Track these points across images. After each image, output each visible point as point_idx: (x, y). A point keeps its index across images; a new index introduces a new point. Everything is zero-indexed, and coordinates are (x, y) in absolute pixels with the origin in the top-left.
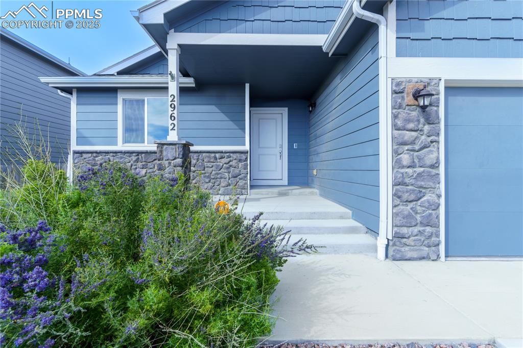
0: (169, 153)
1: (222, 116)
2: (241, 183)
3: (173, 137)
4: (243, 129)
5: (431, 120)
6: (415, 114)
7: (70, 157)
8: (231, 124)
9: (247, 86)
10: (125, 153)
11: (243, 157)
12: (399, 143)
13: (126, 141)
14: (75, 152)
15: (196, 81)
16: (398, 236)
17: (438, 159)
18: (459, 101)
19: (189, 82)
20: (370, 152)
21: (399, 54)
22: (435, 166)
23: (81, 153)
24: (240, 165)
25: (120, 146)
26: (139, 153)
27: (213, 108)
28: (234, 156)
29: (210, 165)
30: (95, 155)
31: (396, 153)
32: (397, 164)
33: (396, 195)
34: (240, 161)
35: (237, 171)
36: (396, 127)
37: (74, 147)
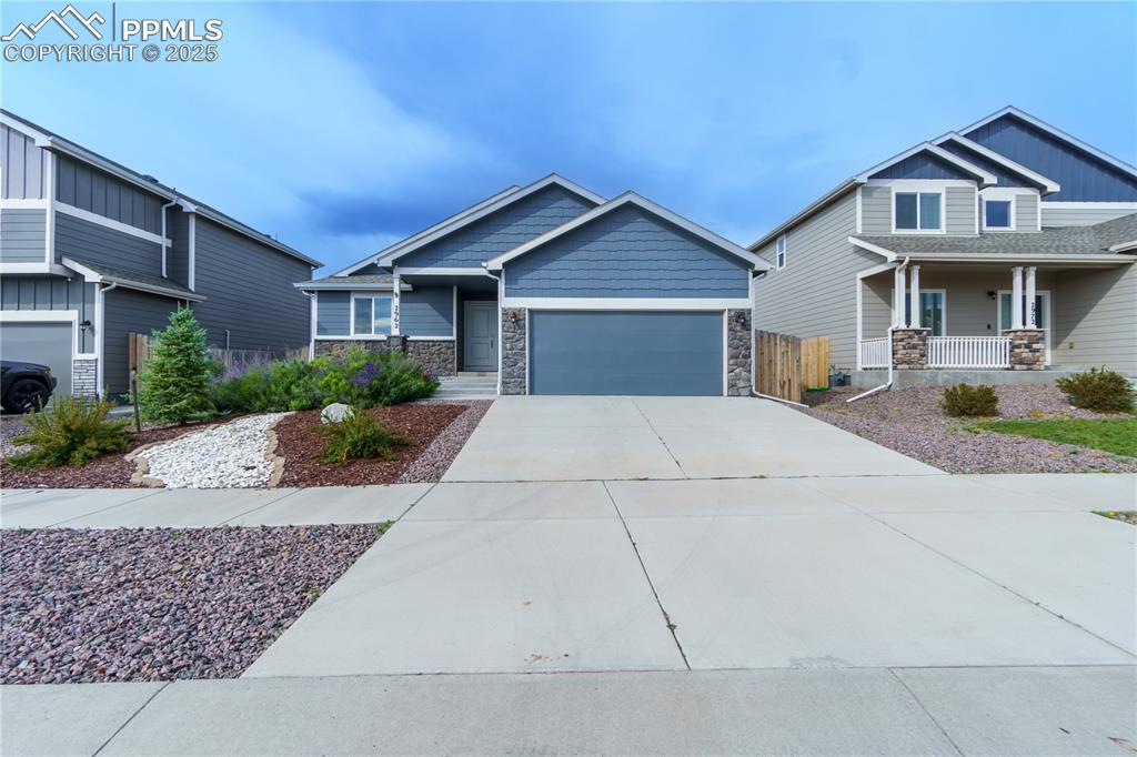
0: (394, 342)
1: (435, 313)
2: (449, 366)
3: (395, 332)
4: (452, 323)
5: (520, 328)
6: (513, 325)
7: (312, 344)
8: (442, 319)
9: (455, 289)
10: (357, 341)
11: (451, 345)
13: (357, 331)
14: (316, 341)
15: (413, 286)
16: (505, 383)
17: (524, 346)
19: (408, 287)
21: (508, 296)
22: (523, 349)
23: (321, 341)
24: (449, 351)
25: (353, 336)
26: (367, 342)
27: (426, 305)
28: (444, 344)
29: (424, 351)
30: (332, 343)
31: (505, 343)
33: (505, 364)
34: (449, 348)
35: (446, 356)
36: (504, 331)
37: (315, 336)
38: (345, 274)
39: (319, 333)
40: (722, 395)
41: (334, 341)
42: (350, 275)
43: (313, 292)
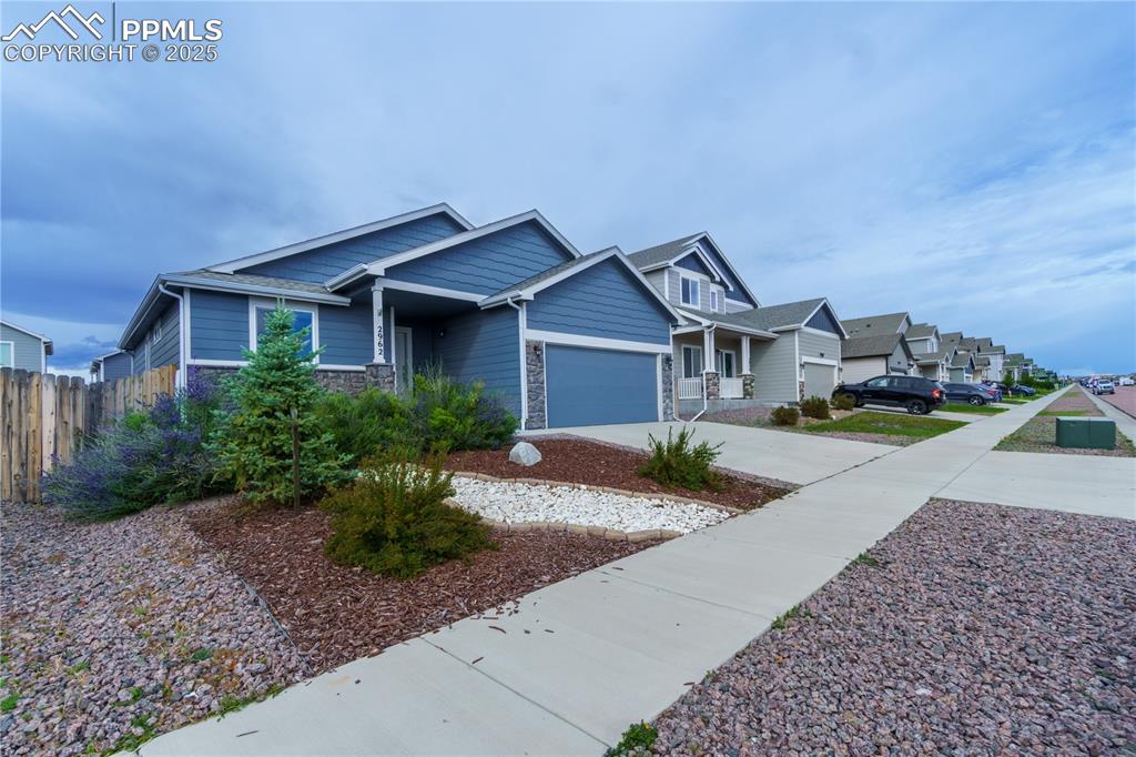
3: (380, 359)
5: (541, 361)
6: (534, 358)
12: (529, 371)
14: (189, 367)
15: (352, 302)
16: (531, 417)
17: (544, 379)
18: (551, 351)
20: (514, 375)
21: (528, 327)
22: (543, 383)
23: (199, 369)
29: (358, 385)
30: (219, 371)
31: (528, 376)
32: (529, 382)
33: (529, 397)
36: (528, 364)
37: (187, 360)
38: (229, 269)
39: (193, 357)
40: (657, 421)
41: (223, 368)
42: (236, 272)
43: (180, 291)
